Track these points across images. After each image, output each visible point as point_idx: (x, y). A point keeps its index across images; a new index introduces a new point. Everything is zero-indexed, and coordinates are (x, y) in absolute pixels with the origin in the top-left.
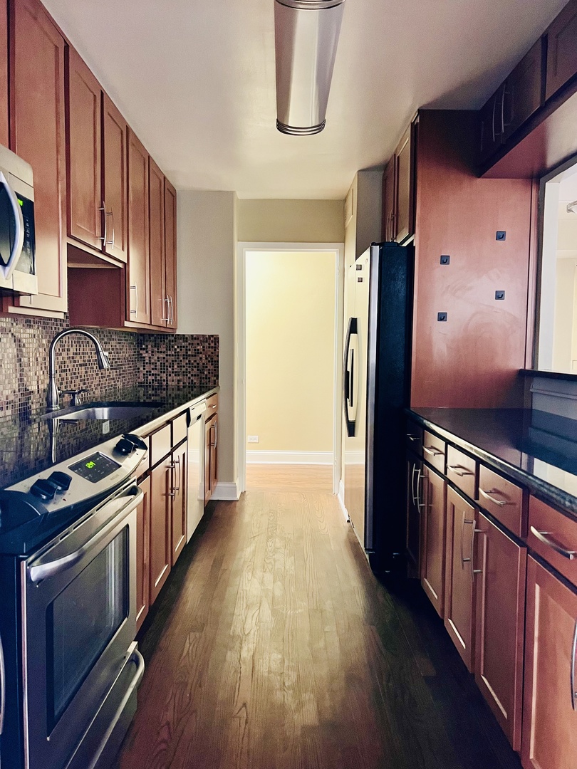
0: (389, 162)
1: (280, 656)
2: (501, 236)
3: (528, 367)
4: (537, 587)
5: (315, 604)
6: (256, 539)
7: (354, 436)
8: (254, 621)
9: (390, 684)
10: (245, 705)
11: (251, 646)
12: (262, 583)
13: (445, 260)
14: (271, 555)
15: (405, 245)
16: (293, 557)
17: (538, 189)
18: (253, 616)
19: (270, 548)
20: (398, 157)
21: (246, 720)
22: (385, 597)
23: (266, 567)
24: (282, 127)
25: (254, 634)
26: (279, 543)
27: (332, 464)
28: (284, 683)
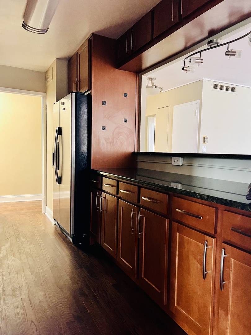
0: (72, 57)
1: (43, 293)
2: (125, 95)
3: (136, 151)
4: (178, 234)
5: (52, 264)
6: (10, 239)
7: (61, 183)
8: (23, 279)
9: (99, 292)
10: (32, 321)
11: (25, 292)
12: (21, 260)
13: (104, 103)
14: (21, 245)
15: (86, 94)
16: (33, 245)
17: (139, 77)
18: (21, 277)
19: (19, 242)
20: (79, 55)
21: (36, 329)
22: (83, 255)
23: (20, 252)
24: (25, 26)
25: (25, 285)
26: (23, 239)
27: (42, 199)
28: (50, 306)
